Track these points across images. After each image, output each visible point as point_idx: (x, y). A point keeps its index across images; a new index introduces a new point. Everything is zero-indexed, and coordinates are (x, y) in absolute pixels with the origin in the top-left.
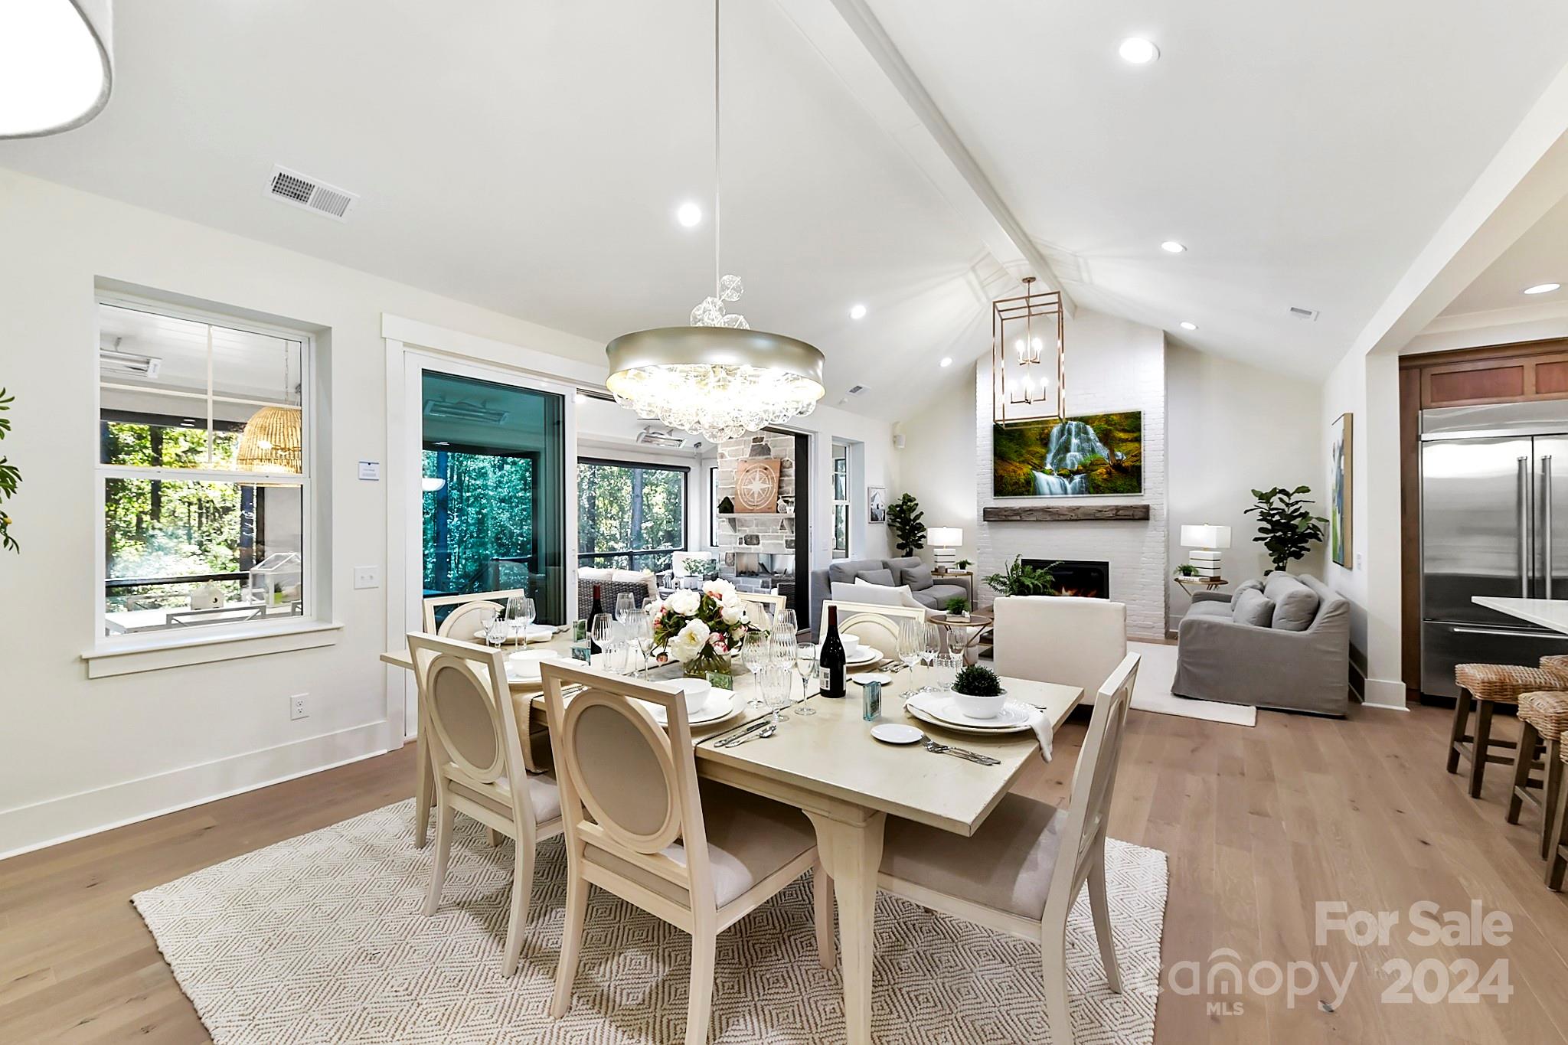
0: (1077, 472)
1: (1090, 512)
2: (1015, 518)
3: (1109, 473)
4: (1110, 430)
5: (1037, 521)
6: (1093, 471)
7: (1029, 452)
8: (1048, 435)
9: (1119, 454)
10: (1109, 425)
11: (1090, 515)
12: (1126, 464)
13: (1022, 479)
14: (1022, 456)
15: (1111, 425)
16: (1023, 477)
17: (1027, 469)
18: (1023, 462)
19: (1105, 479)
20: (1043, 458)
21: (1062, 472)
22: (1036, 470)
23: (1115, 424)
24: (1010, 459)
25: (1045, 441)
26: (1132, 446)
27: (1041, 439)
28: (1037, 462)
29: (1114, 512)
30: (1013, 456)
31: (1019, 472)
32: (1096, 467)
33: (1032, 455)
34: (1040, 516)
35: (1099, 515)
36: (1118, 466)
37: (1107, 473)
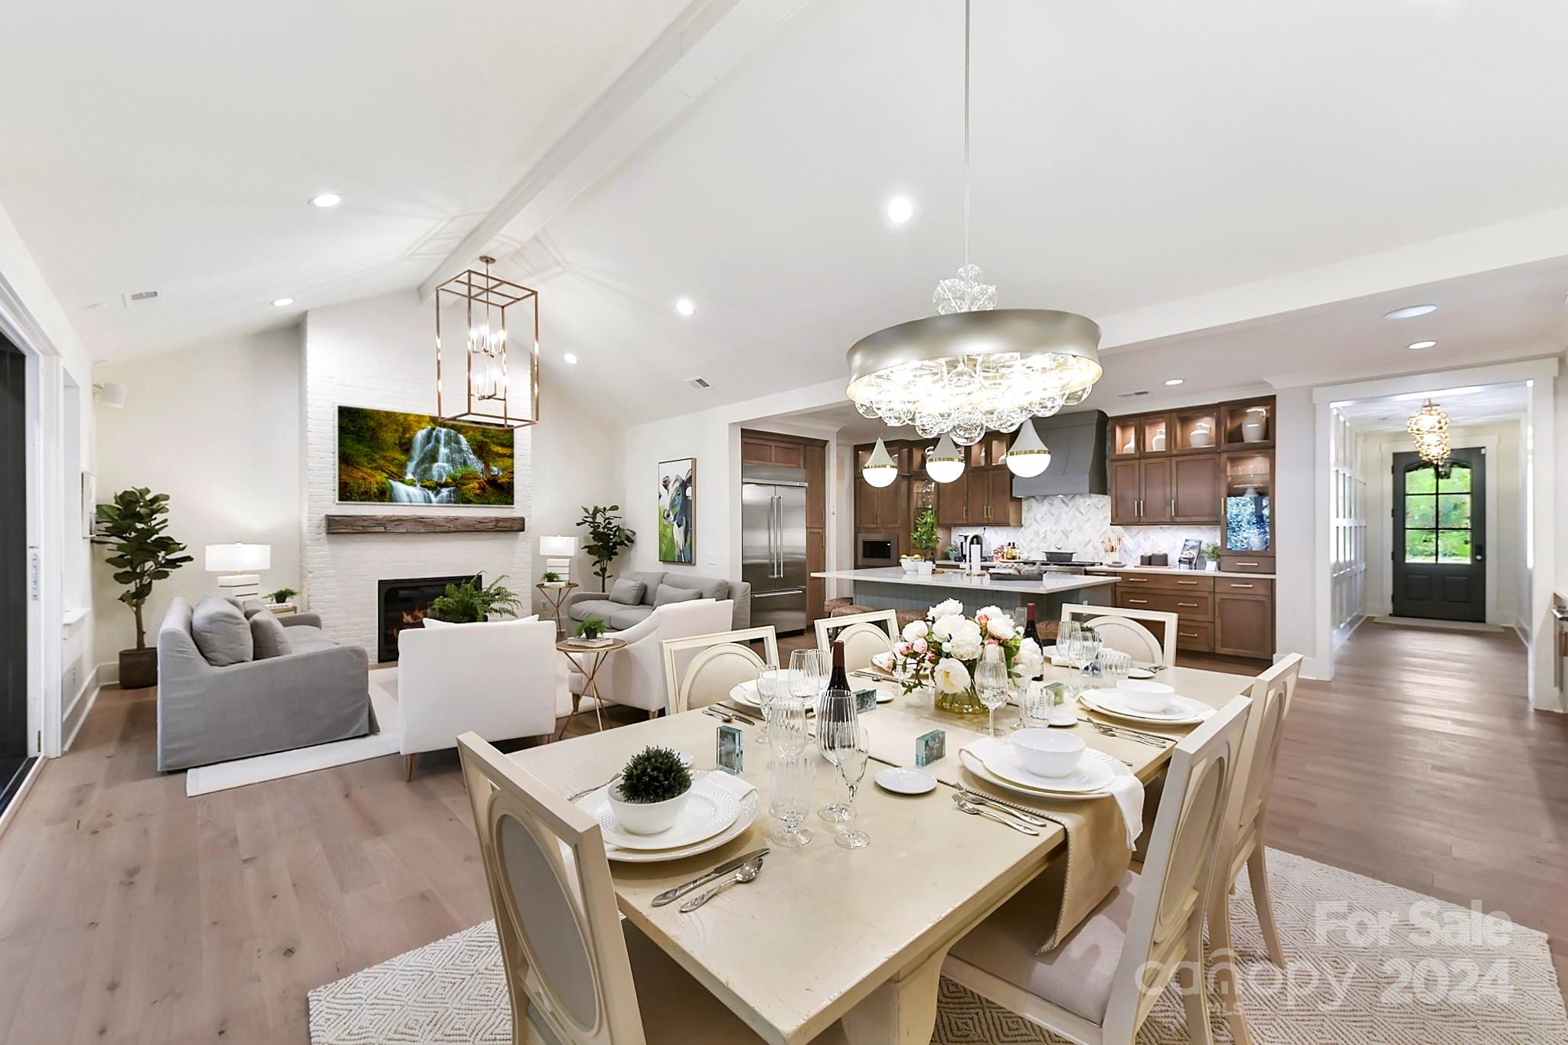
0: (446, 485)
1: (469, 523)
2: (377, 529)
3: (482, 488)
4: (486, 442)
5: (408, 532)
6: (464, 485)
7: (384, 458)
8: (410, 441)
9: (495, 469)
10: (484, 437)
11: (470, 526)
12: (503, 480)
13: (374, 488)
14: (375, 461)
15: (488, 437)
16: (375, 486)
17: (381, 477)
18: (376, 468)
19: (478, 495)
20: (403, 466)
21: (427, 484)
22: (394, 479)
23: (493, 437)
24: (358, 464)
25: (406, 447)
26: (508, 461)
27: (401, 445)
28: (394, 470)
29: (494, 524)
30: (363, 460)
31: (372, 480)
32: (467, 482)
33: (388, 461)
34: (410, 527)
35: (479, 526)
36: (493, 482)
37: (480, 488)
